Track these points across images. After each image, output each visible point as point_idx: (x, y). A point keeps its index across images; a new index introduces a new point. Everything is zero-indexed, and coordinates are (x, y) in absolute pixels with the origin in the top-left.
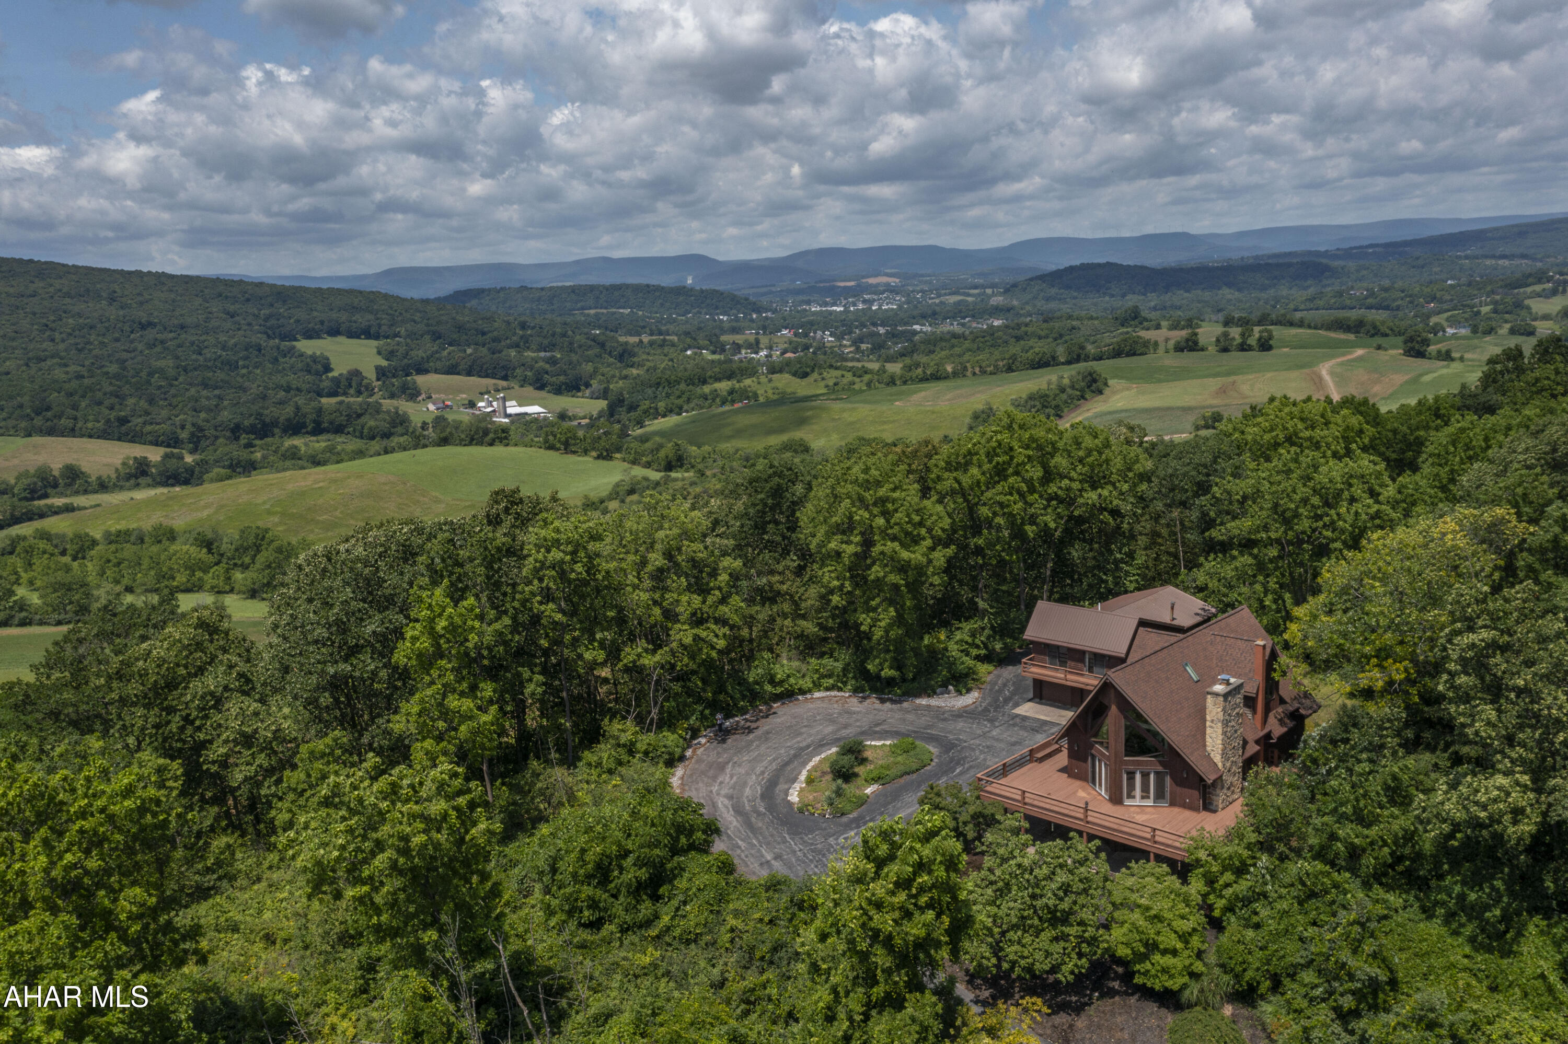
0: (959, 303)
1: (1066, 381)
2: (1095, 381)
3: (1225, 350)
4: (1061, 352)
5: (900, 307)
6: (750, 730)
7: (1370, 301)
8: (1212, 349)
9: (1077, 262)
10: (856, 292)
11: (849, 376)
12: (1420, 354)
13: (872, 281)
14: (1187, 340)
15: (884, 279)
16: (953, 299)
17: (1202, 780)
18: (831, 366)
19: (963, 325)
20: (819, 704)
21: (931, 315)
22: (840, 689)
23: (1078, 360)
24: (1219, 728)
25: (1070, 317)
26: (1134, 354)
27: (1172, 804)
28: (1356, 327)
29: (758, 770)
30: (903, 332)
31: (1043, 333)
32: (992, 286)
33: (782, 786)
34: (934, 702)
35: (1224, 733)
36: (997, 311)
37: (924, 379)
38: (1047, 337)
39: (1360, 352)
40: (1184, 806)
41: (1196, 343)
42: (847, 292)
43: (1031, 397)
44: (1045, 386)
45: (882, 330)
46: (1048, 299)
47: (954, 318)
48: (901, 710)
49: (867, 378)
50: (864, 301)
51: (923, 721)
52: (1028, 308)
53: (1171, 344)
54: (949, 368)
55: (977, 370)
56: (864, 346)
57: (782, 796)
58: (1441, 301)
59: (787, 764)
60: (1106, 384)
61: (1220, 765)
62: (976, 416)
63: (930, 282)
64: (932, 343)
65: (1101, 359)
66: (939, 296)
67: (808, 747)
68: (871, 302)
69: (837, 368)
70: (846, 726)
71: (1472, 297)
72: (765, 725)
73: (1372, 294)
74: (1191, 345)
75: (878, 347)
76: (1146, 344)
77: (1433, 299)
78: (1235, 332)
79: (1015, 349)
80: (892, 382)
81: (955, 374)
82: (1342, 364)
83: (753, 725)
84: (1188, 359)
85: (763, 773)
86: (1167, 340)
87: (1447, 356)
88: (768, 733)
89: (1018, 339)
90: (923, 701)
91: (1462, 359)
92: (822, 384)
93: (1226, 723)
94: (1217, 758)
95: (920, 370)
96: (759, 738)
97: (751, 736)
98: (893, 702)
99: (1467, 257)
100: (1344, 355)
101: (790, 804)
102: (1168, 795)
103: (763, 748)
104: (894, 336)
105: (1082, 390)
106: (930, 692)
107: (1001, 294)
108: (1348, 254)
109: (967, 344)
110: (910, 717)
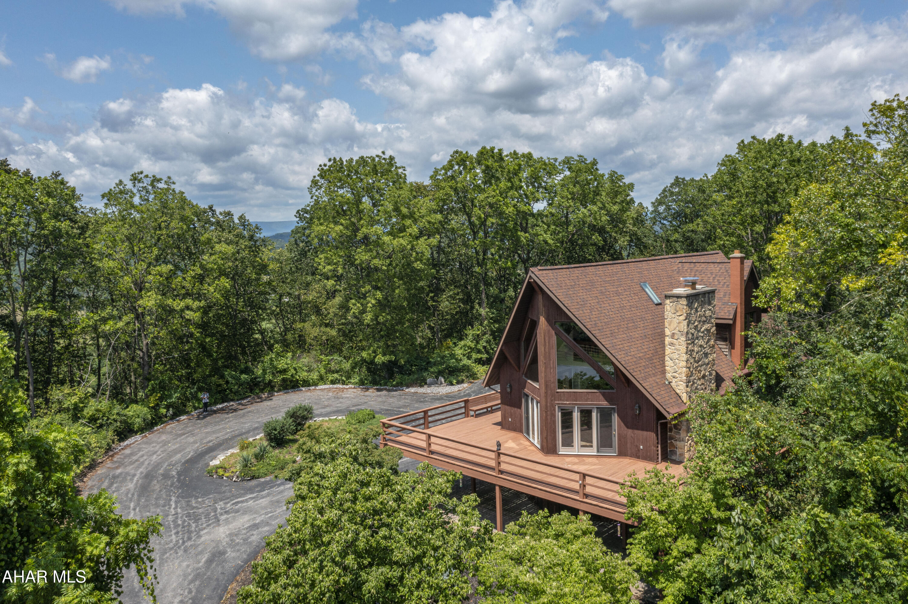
17: (660, 416)
20: (319, 393)
22: (344, 383)
24: (681, 344)
27: (622, 453)
34: (422, 390)
35: (690, 352)
40: (638, 455)
48: (392, 396)
61: (684, 397)
88: (250, 412)
90: (413, 390)
93: (692, 340)
94: (681, 388)
96: (238, 416)
102: (615, 440)
103: (233, 422)
106: (422, 383)
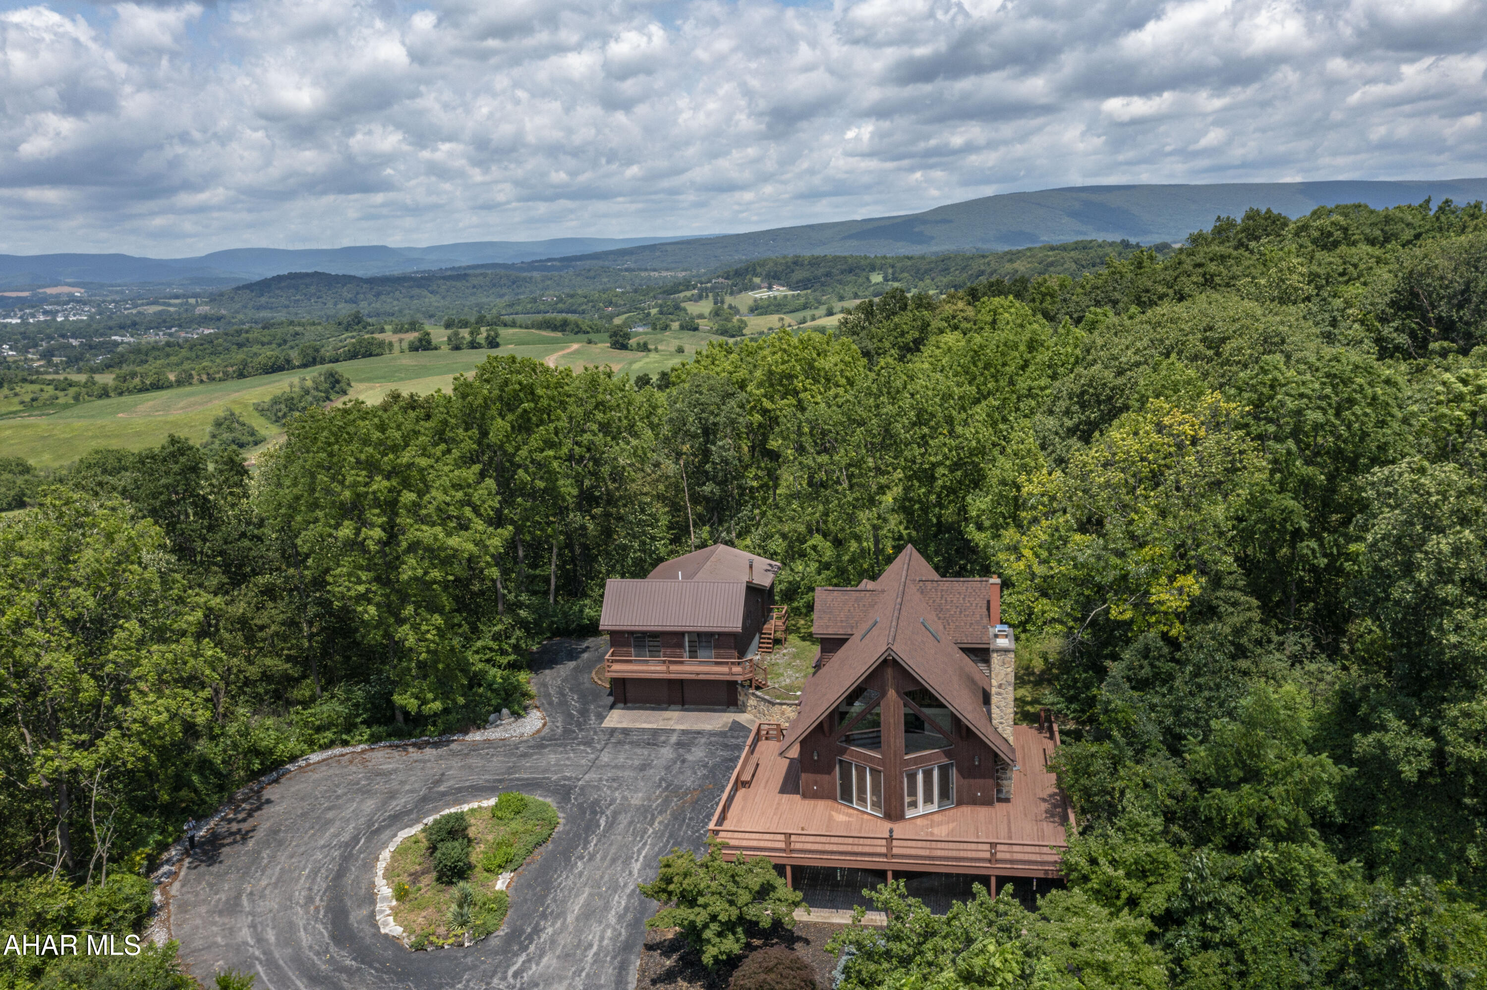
0: (160, 313)
1: (309, 383)
2: (338, 382)
3: (457, 348)
4: (295, 356)
5: (91, 317)
6: (246, 837)
7: (560, 305)
8: (445, 349)
9: (284, 272)
10: (35, 303)
11: (50, 390)
12: (624, 347)
13: (50, 291)
14: (420, 340)
15: (66, 289)
16: (152, 309)
18: (24, 380)
19: (170, 335)
20: (327, 772)
21: (132, 326)
22: (345, 743)
23: (314, 362)
24: (1010, 693)
25: (291, 323)
26: (371, 355)
27: (960, 802)
28: (562, 326)
29: (300, 896)
30: (101, 344)
31: (265, 340)
32: (195, 296)
33: (356, 916)
34: (492, 734)
35: (1014, 699)
36: (205, 320)
37: (144, 389)
38: (270, 343)
39: (575, 346)
40: (976, 802)
41: (429, 342)
42: (22, 303)
43: (276, 401)
44: (288, 389)
45: (75, 342)
46: (259, 308)
47: (158, 328)
48: (454, 754)
49: (72, 391)
50: (45, 313)
51: (497, 763)
52: (240, 316)
53: (405, 345)
54: (172, 377)
55: (204, 377)
56: (56, 360)
57: (368, 930)
58: (616, 305)
59: (340, 874)
60: (349, 385)
61: (1011, 740)
62: (218, 424)
63: (122, 292)
64: (141, 354)
65: (337, 361)
66: (135, 306)
67: (355, 839)
68: (54, 314)
69: (32, 382)
70: (392, 795)
71: (641, 302)
72: (265, 820)
73: (561, 300)
74: (424, 345)
75: (74, 361)
76: (381, 344)
77: (611, 303)
78: (465, 333)
79: (239, 356)
80: (105, 393)
81: (179, 383)
82: (563, 356)
83: (245, 826)
84: (423, 357)
85: (310, 900)
86: (401, 341)
87: (644, 348)
88: (274, 832)
89: (240, 346)
90: (476, 736)
91: (656, 350)
92: (16, 400)
94: (1008, 732)
95: (137, 381)
96: (267, 844)
97: (251, 843)
98: (436, 745)
99: (627, 270)
100: (563, 349)
101: (391, 941)
102: (954, 793)
103: (282, 857)
104: (91, 347)
105: (326, 391)
106: (480, 723)
107: (206, 304)
108: (532, 266)
109: (184, 352)
110: (475, 761)
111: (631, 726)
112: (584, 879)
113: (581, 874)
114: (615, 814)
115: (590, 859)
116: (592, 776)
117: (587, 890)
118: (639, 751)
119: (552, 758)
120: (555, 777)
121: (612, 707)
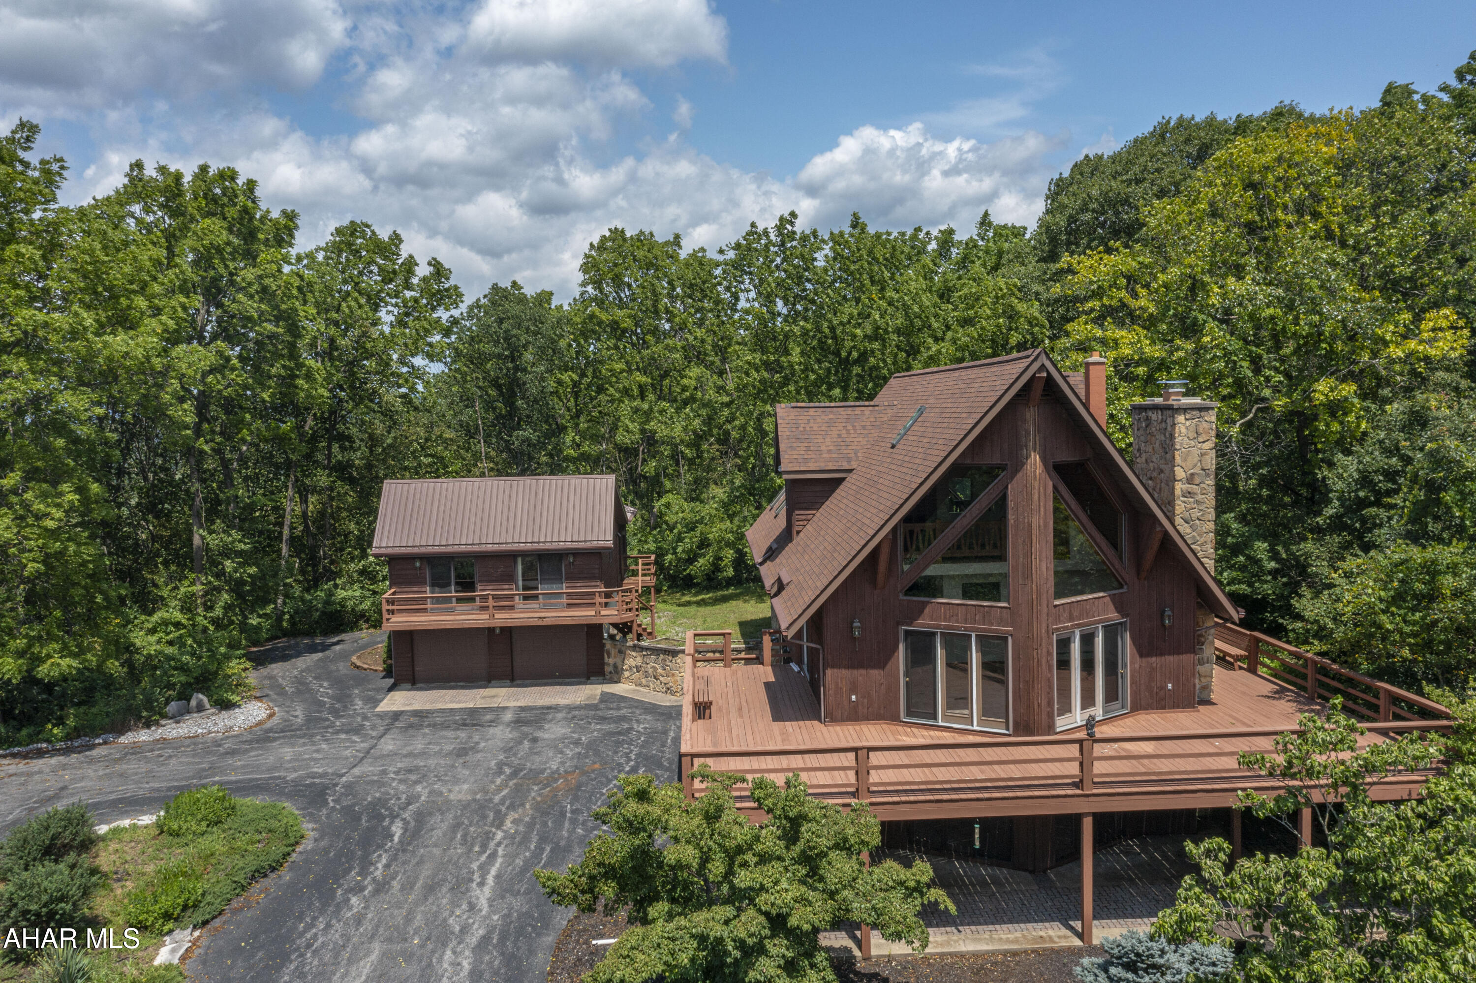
24: (1207, 492)
27: (1135, 706)
40: (1161, 703)
51: (178, 766)
98: (58, 753)
102: (1125, 684)
110: (133, 767)
111: (427, 707)
112: (367, 926)
113: (359, 920)
114: (421, 818)
115: (377, 891)
116: (366, 768)
117: (377, 948)
118: (450, 734)
119: (288, 752)
120: (294, 775)
121: (391, 689)
